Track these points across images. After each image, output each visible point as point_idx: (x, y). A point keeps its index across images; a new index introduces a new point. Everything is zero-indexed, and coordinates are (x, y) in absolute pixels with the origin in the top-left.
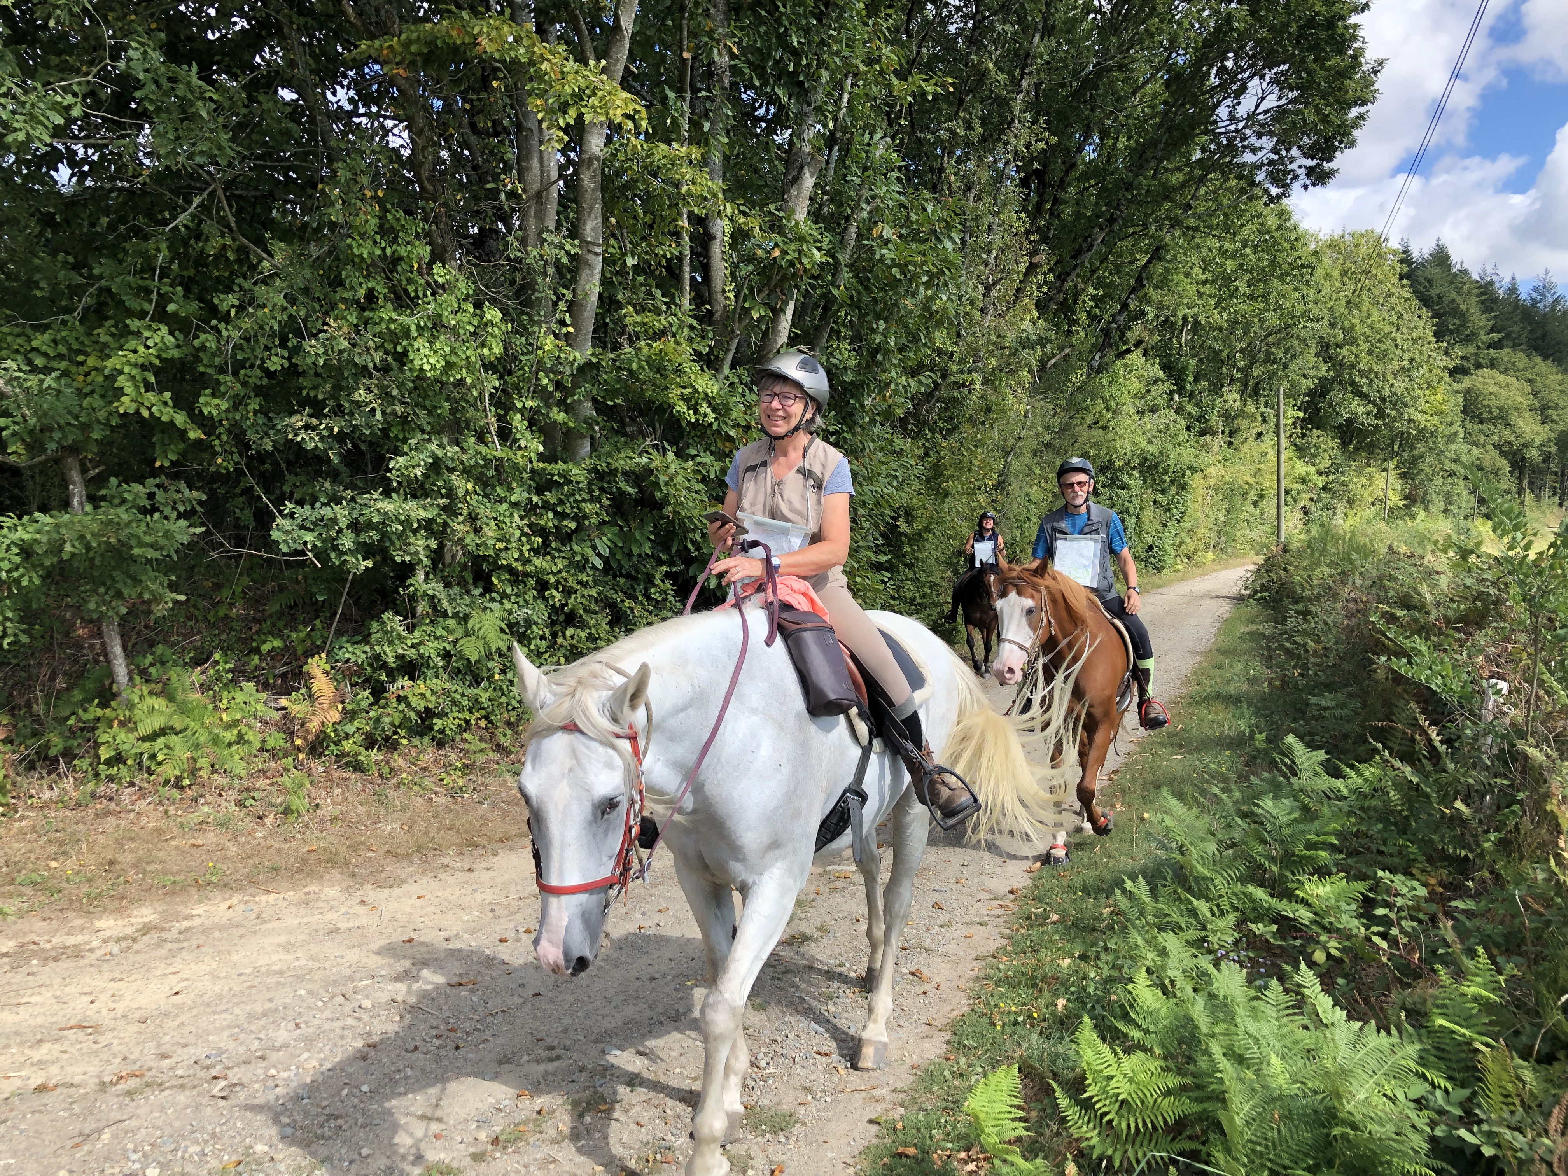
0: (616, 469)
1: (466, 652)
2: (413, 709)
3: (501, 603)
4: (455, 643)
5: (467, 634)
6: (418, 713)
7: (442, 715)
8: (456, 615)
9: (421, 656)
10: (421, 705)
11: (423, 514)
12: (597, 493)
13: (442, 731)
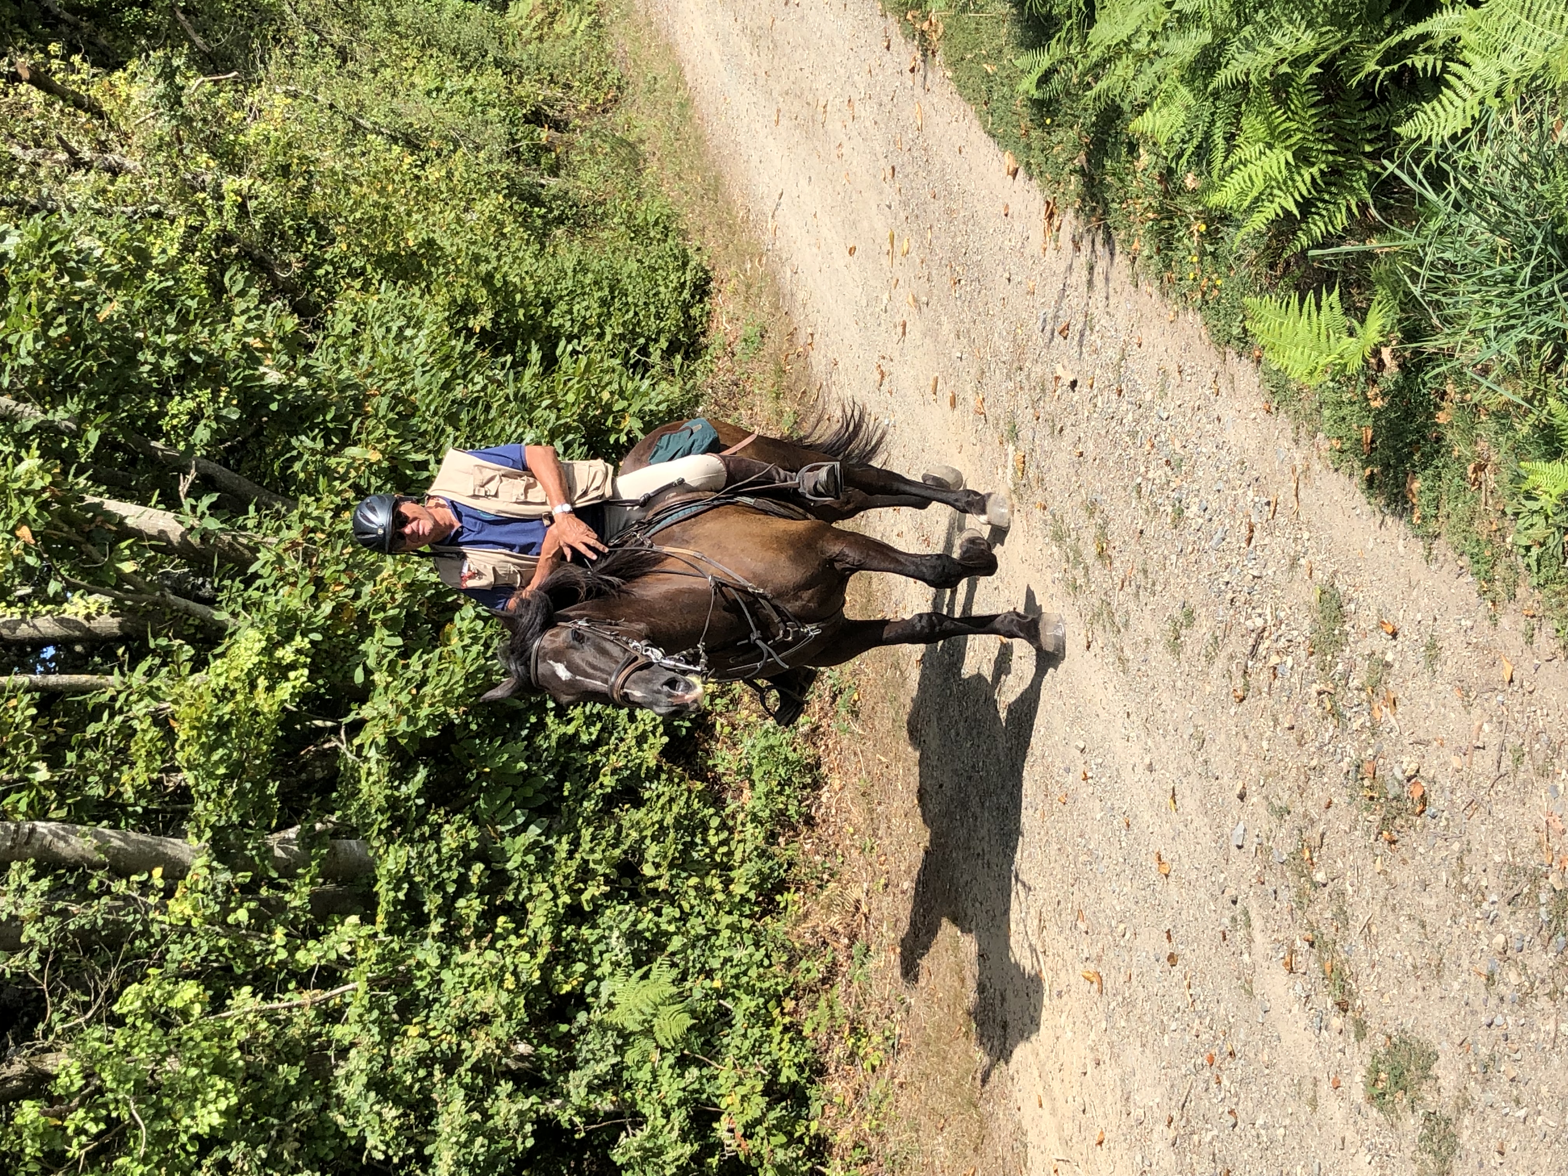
0: (387, 798)
1: (677, 1032)
2: (764, 1115)
3: (600, 980)
4: (663, 1050)
5: (648, 1032)
6: (770, 1107)
7: (775, 1068)
8: (620, 1050)
9: (682, 1103)
10: (760, 1102)
11: (458, 1104)
12: (426, 829)
13: (800, 1068)
